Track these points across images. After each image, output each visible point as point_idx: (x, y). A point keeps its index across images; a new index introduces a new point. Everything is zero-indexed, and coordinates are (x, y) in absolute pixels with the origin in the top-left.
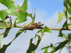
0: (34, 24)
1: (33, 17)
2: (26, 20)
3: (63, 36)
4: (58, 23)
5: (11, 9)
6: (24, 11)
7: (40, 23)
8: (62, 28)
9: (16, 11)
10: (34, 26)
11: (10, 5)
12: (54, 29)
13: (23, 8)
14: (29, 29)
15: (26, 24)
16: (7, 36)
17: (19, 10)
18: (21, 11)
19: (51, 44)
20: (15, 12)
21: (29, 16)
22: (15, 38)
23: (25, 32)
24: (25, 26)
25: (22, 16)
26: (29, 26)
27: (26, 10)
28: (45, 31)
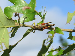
0: (44, 24)
1: (42, 16)
2: (34, 19)
3: (73, 38)
4: (67, 23)
5: (17, 6)
6: (31, 9)
7: (51, 22)
8: (74, 29)
9: (23, 8)
10: (44, 26)
11: (16, 2)
12: (65, 30)
13: (31, 5)
14: (38, 29)
15: (35, 24)
16: (14, 36)
17: (27, 7)
18: (29, 8)
19: (60, 47)
20: (22, 10)
21: (38, 14)
22: (22, 39)
23: (34, 33)
24: (34, 25)
25: (29, 14)
26: (39, 26)
27: (34, 8)
28: (55, 32)
